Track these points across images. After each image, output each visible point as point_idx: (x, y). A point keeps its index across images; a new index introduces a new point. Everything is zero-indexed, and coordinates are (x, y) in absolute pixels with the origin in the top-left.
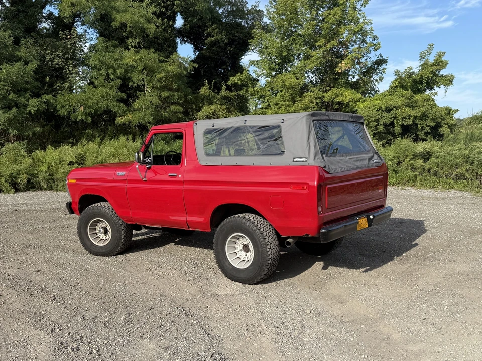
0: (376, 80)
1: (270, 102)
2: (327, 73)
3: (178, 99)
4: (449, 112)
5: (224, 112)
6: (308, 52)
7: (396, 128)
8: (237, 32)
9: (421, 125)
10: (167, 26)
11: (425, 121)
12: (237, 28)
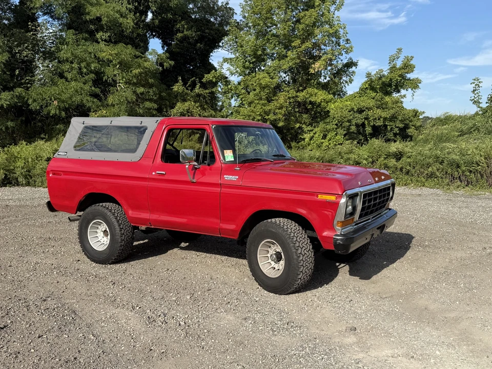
0: (346, 82)
1: (244, 101)
2: (300, 73)
3: (152, 96)
4: (416, 113)
5: (198, 110)
6: (282, 52)
7: (367, 128)
8: (207, 29)
9: (390, 126)
10: (139, 21)
11: (394, 122)
12: (207, 25)
